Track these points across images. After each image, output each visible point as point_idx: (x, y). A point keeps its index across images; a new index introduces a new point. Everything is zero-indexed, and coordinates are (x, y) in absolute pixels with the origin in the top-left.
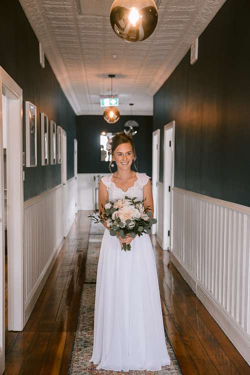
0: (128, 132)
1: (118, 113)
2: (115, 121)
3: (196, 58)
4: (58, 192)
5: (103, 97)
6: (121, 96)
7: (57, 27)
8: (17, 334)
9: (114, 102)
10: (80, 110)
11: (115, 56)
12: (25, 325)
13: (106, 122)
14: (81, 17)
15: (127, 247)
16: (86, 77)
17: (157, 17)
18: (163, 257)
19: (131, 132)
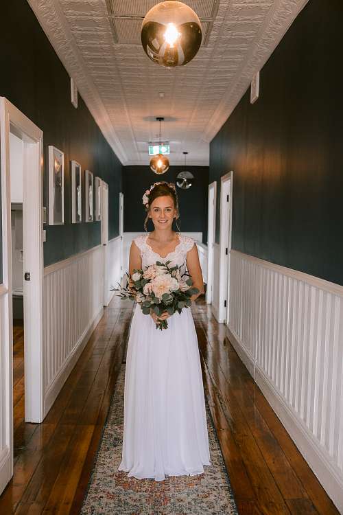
0: (182, 185)
1: (167, 163)
2: (164, 172)
3: (257, 95)
4: (96, 254)
5: (151, 144)
6: (173, 142)
7: (92, 59)
8: (35, 426)
9: (164, 150)
10: (126, 159)
11: (162, 95)
12: (45, 416)
13: (153, 172)
14: (118, 46)
15: (163, 325)
16: (130, 120)
17: (201, 35)
18: (218, 331)
19: (185, 184)
